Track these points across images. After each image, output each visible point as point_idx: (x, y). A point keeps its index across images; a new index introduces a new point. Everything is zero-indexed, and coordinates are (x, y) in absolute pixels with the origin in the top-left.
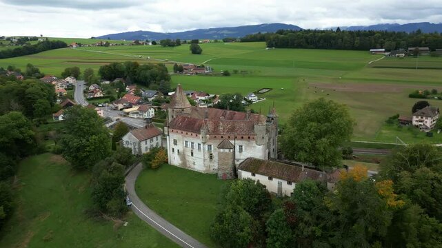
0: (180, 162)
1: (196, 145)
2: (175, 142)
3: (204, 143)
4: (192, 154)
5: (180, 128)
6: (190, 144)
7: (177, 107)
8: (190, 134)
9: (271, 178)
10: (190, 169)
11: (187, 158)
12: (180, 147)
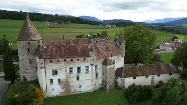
0: (62, 91)
1: (83, 69)
2: (55, 73)
3: (92, 65)
4: (78, 78)
5: (61, 56)
6: (75, 70)
7: (33, 39)
8: (75, 59)
9: (147, 77)
10: (74, 94)
11: (71, 84)
12: (62, 75)
